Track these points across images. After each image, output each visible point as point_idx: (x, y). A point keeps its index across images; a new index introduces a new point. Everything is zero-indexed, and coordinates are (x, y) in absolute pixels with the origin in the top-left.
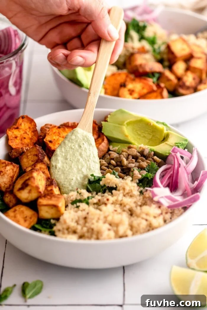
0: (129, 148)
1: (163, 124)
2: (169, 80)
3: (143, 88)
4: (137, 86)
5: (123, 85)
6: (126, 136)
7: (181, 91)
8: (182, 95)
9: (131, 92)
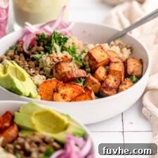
0: (34, 135)
1: (68, 116)
2: (94, 83)
3: (74, 92)
4: (68, 90)
5: (56, 91)
6: (33, 125)
7: (106, 92)
8: (107, 95)
9: (64, 96)
